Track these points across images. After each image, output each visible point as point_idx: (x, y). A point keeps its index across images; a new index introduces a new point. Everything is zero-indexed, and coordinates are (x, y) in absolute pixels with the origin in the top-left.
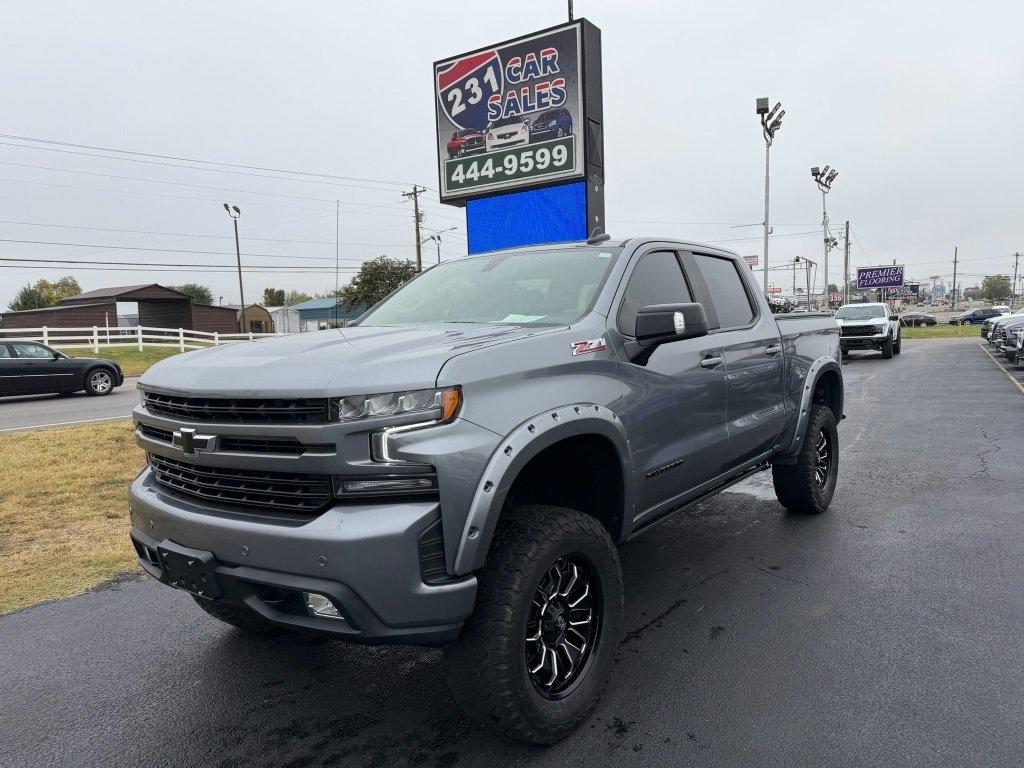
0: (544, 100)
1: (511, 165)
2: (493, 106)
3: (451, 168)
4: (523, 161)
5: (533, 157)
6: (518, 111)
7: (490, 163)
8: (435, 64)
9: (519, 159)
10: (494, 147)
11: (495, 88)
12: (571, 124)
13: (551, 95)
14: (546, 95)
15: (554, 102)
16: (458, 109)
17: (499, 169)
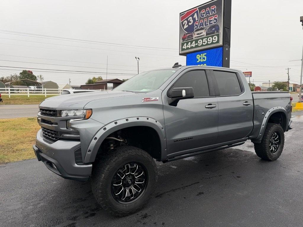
0: (211, 22)
1: (200, 43)
2: (196, 25)
3: (183, 45)
4: (204, 41)
5: (207, 40)
6: (203, 26)
7: (194, 42)
8: (180, 14)
10: (195, 37)
11: (197, 19)
12: (219, 29)
13: (213, 21)
14: (212, 21)
15: (214, 23)
16: (186, 27)
17: (197, 44)
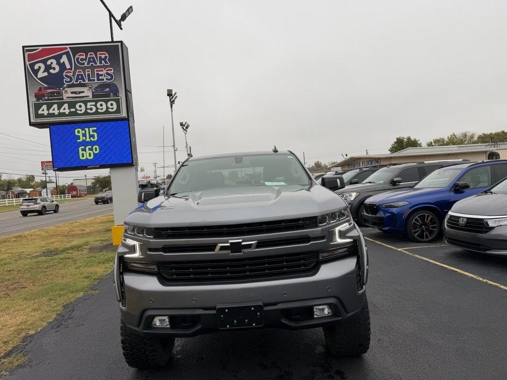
0: (100, 78)
1: (81, 108)
2: (67, 76)
3: (37, 107)
4: (89, 107)
5: (96, 106)
6: (84, 81)
7: (66, 106)
8: (24, 47)
9: (86, 106)
10: (69, 98)
11: (68, 66)
12: (118, 91)
13: (105, 76)
14: (102, 75)
15: (107, 79)
16: (41, 74)
17: (73, 110)
